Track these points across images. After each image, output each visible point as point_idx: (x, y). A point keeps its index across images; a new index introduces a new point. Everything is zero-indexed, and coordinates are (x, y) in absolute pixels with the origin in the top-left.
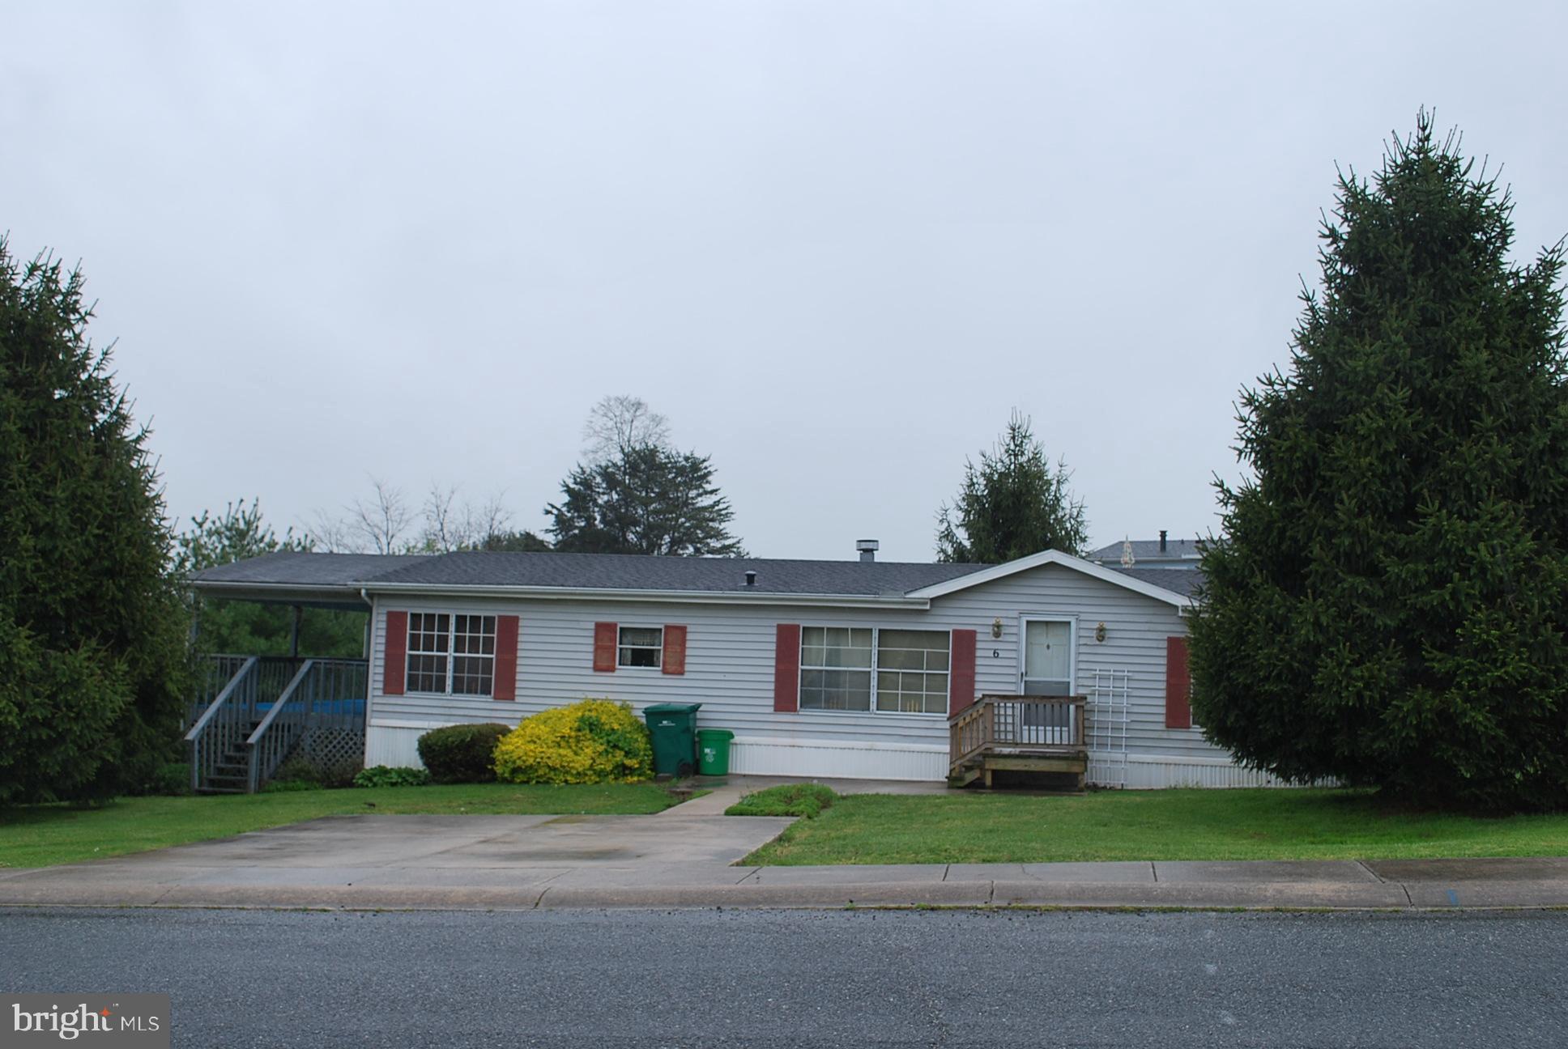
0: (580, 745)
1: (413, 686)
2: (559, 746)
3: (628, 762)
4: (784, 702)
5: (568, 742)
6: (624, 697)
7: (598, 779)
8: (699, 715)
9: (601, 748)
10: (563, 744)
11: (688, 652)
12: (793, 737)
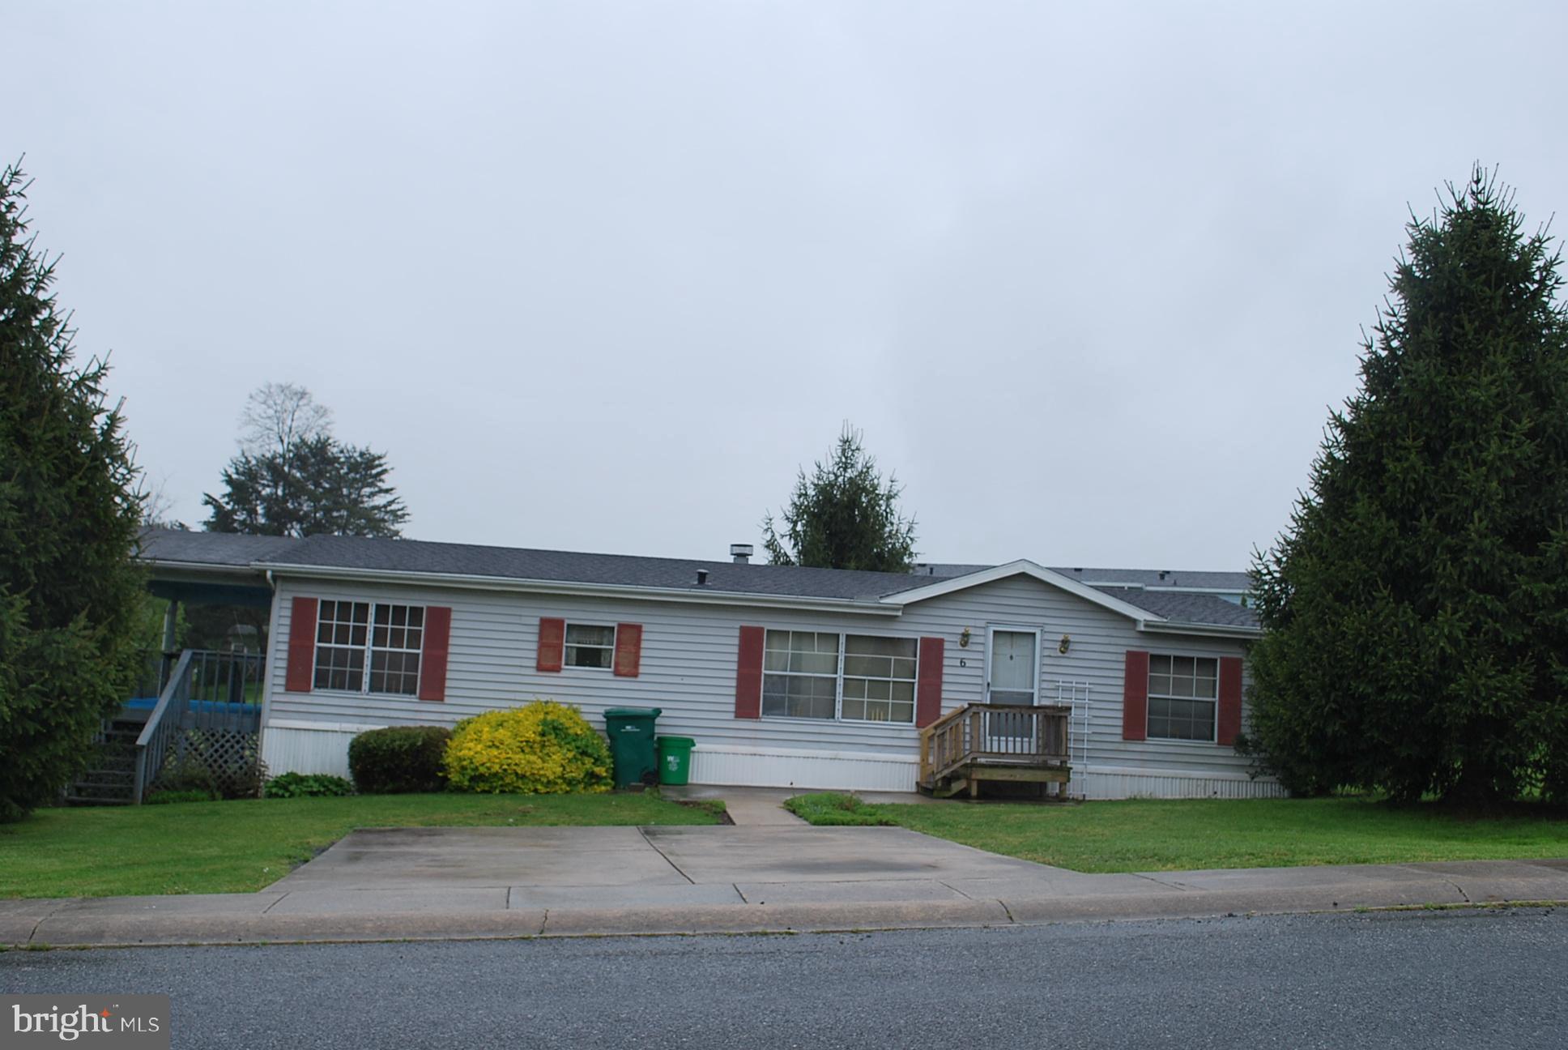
0: (545, 751)
1: (322, 682)
2: (523, 751)
3: (597, 770)
4: (746, 707)
5: (531, 747)
6: (570, 700)
7: (568, 789)
8: (658, 721)
9: (570, 755)
10: (527, 750)
11: (643, 653)
12: (754, 745)
